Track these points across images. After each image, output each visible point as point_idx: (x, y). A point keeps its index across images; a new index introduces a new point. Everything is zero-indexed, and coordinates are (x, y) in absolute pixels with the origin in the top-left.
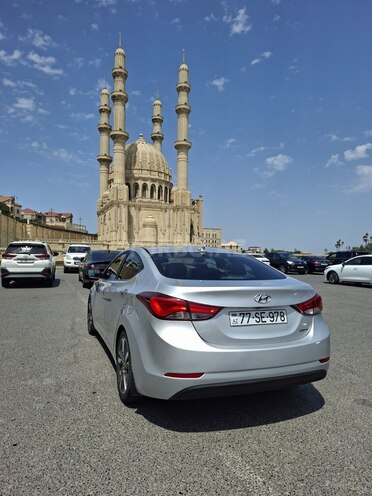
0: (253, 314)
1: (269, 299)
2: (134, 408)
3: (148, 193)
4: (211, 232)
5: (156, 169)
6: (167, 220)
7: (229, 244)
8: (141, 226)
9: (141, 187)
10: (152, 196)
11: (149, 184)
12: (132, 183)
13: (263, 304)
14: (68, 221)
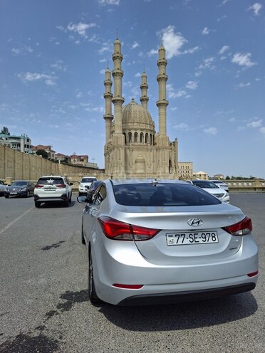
0: (187, 235)
1: (201, 223)
2: (99, 307)
3: (138, 139)
4: (185, 165)
5: (143, 121)
6: (152, 157)
7: (199, 174)
8: (134, 162)
9: (133, 135)
10: (141, 141)
11: (139, 132)
12: (127, 132)
13: (196, 227)
14: (85, 161)
